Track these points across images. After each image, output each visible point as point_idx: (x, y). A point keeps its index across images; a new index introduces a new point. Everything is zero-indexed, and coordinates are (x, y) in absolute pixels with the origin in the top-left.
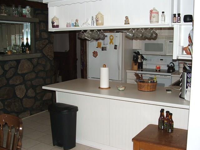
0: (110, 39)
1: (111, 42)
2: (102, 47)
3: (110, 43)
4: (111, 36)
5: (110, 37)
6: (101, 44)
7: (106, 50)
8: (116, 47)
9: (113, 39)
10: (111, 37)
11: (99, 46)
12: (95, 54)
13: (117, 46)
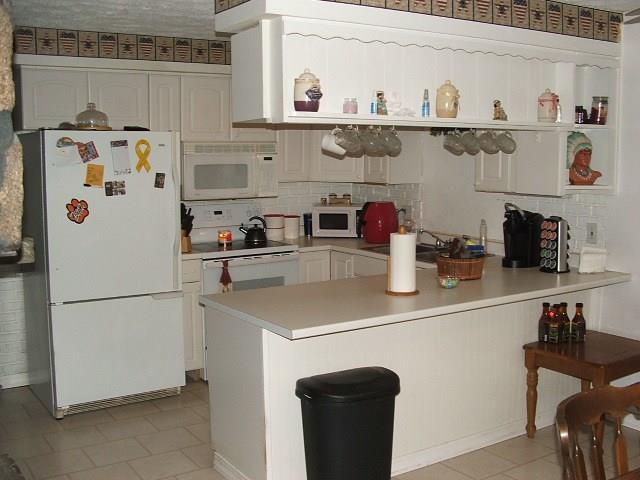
0: (138, 152)
1: (143, 163)
2: (106, 184)
3: (139, 167)
4: (143, 142)
5: (138, 144)
6: (101, 174)
7: (123, 193)
8: (159, 181)
9: (147, 153)
10: (143, 148)
11: (94, 177)
12: (78, 210)
13: (163, 175)
